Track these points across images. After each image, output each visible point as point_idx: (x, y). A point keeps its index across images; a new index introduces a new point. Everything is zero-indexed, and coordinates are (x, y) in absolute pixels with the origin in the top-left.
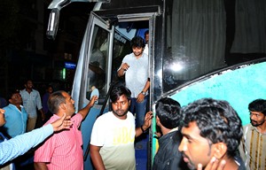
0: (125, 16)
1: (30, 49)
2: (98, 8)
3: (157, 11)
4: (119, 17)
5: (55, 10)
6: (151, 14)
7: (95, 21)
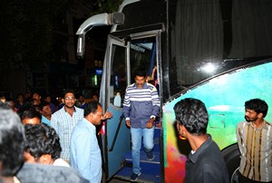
0: (136, 35)
1: (64, 60)
2: (114, 30)
3: (161, 28)
4: (131, 36)
5: (81, 36)
6: (156, 31)
7: (112, 42)
